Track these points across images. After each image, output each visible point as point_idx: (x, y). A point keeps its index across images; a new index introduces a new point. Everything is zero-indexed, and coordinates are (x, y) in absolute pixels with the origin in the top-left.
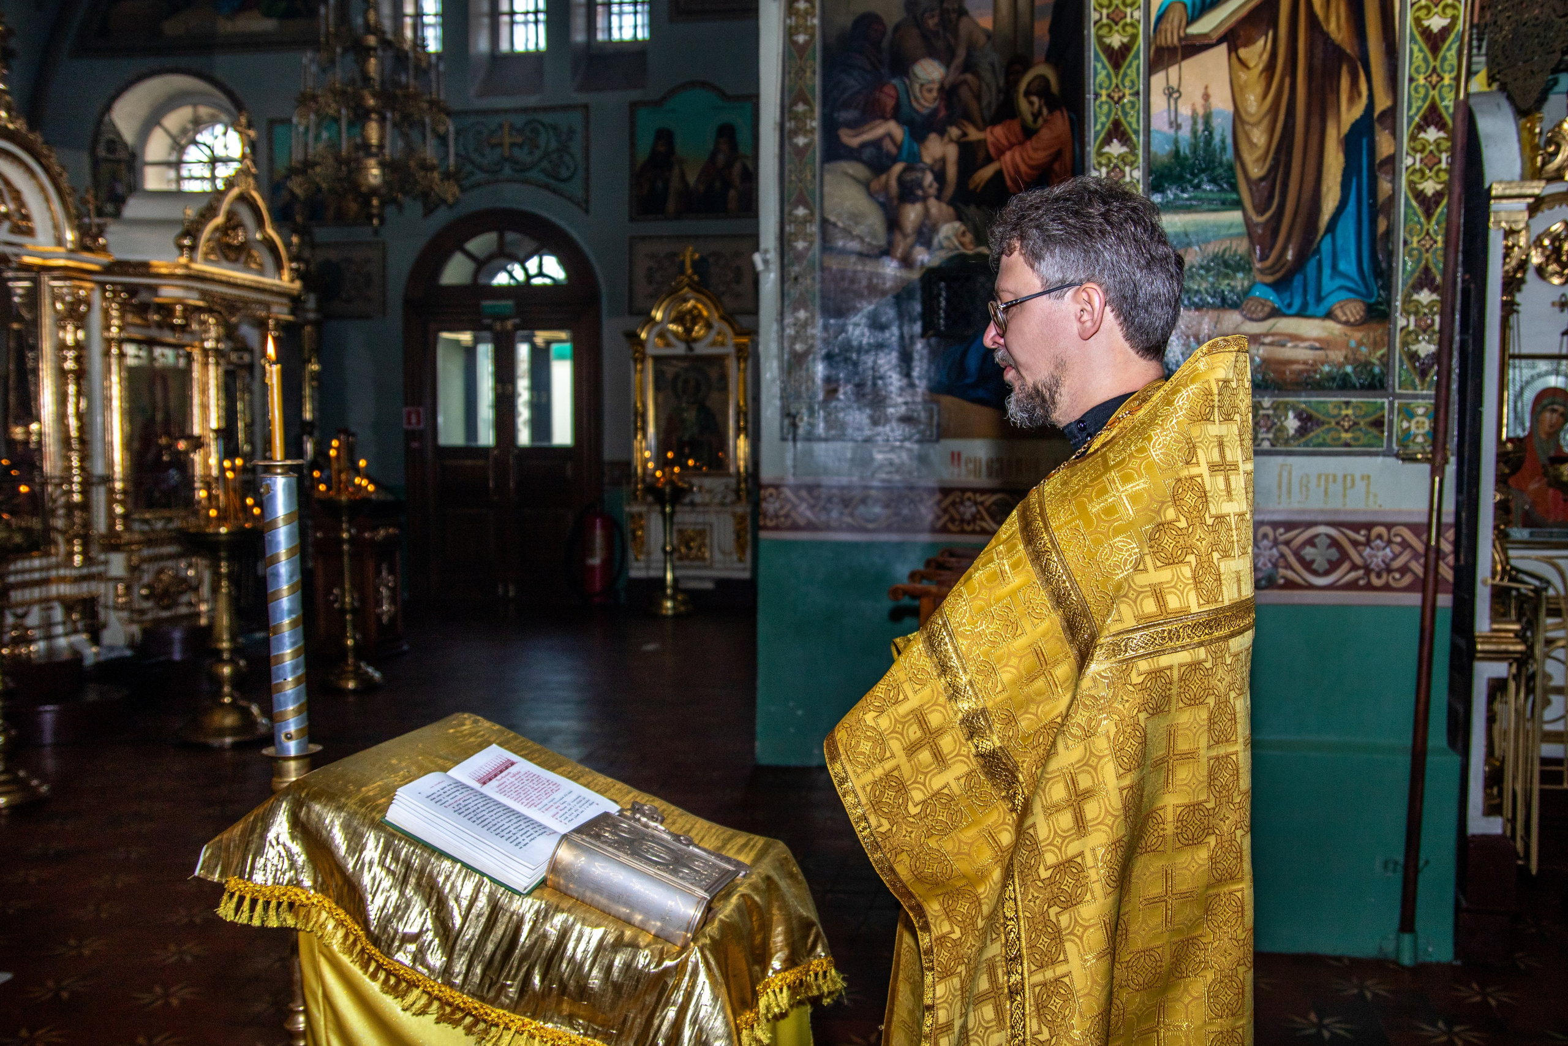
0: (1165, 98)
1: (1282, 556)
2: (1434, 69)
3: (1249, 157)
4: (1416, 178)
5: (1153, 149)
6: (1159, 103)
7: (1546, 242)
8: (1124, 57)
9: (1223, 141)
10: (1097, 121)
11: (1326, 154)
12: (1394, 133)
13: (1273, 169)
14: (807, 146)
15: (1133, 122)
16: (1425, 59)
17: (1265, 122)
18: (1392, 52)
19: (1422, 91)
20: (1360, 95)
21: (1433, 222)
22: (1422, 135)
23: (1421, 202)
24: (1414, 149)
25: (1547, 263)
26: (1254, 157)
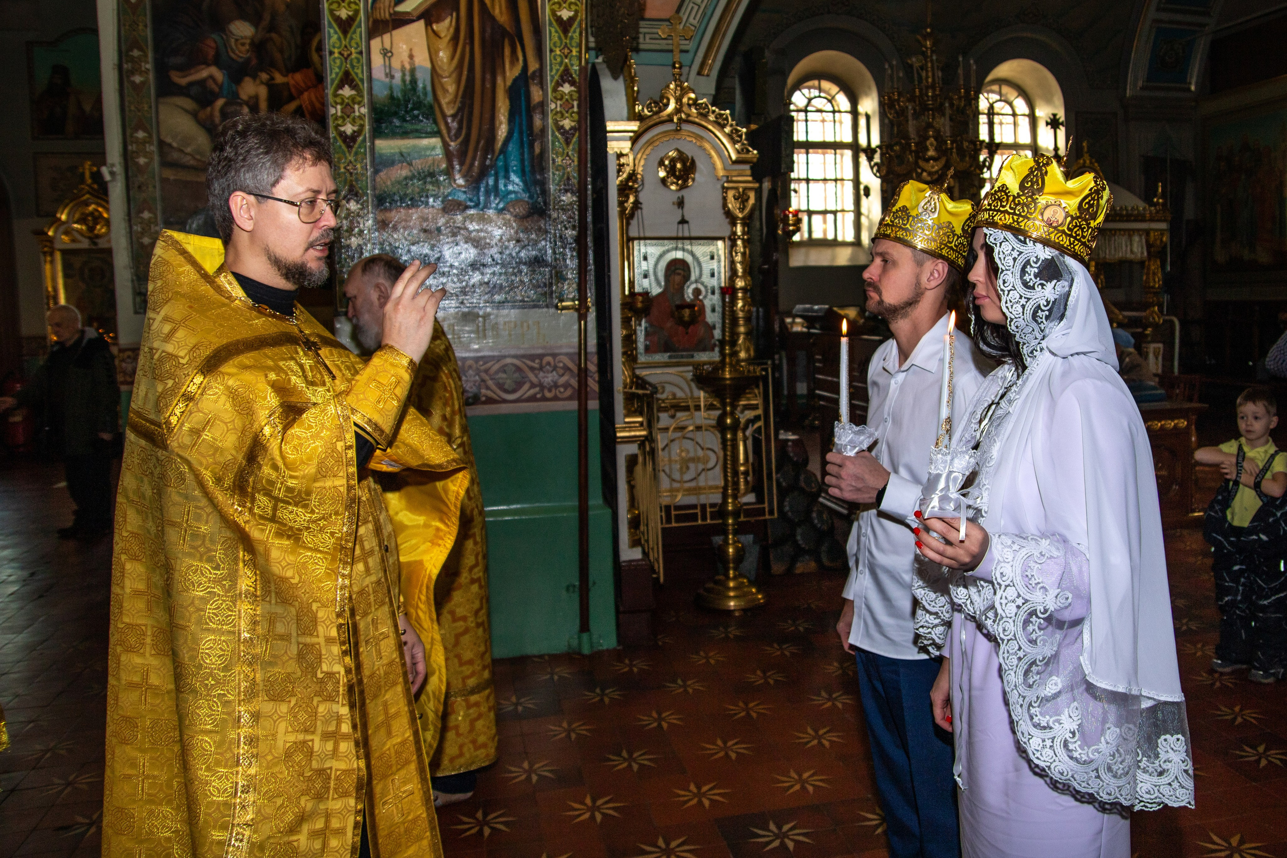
0: (381, 56)
1: (483, 381)
2: (566, 46)
3: (444, 101)
4: (558, 117)
5: (374, 92)
6: (377, 60)
7: (667, 162)
8: (350, 26)
9: (424, 88)
10: (333, 71)
11: (497, 99)
12: (542, 85)
13: (460, 110)
14: (143, 83)
15: (359, 73)
16: (560, 38)
17: (454, 75)
18: (537, 31)
19: (559, 60)
20: (518, 60)
21: (571, 147)
22: (560, 88)
23: (562, 134)
24: (555, 98)
25: (668, 177)
26: (447, 100)
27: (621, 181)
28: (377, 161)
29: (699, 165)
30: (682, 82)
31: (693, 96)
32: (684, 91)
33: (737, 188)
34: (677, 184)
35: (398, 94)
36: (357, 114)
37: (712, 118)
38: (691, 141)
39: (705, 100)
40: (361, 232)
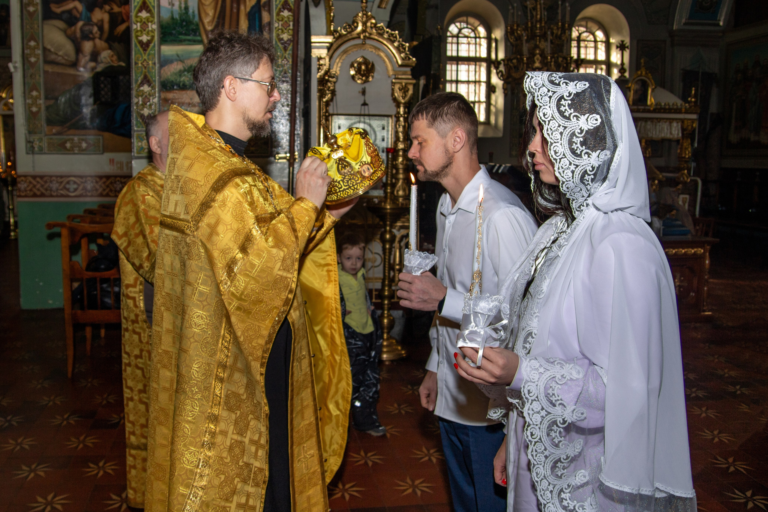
3: (206, 20)
4: (280, 32)
5: (161, 15)
7: (356, 65)
9: (193, 13)
10: (135, 1)
11: (240, 20)
12: (270, 11)
13: (216, 27)
14: (35, 12)
15: (152, 2)
17: (213, 4)
21: (288, 52)
22: (282, 14)
23: (282, 44)
24: (278, 20)
25: (356, 74)
26: (208, 20)
27: (320, 76)
28: (162, 59)
29: (377, 67)
30: (367, 12)
31: (374, 21)
32: (369, 18)
33: (401, 83)
34: (362, 79)
35: (176, 16)
36: (150, 29)
37: (386, 36)
38: (372, 52)
39: (382, 24)
40: (151, 105)
